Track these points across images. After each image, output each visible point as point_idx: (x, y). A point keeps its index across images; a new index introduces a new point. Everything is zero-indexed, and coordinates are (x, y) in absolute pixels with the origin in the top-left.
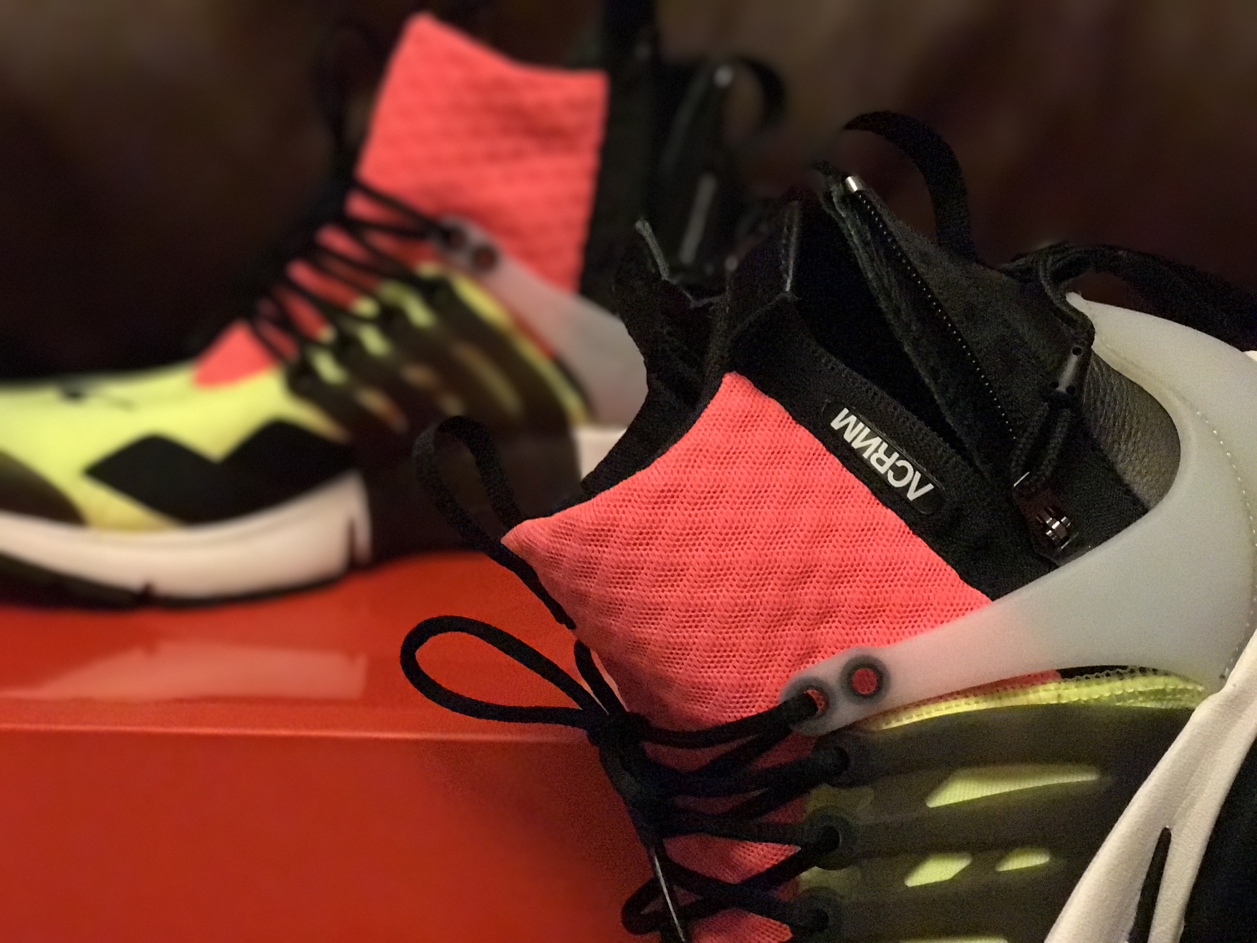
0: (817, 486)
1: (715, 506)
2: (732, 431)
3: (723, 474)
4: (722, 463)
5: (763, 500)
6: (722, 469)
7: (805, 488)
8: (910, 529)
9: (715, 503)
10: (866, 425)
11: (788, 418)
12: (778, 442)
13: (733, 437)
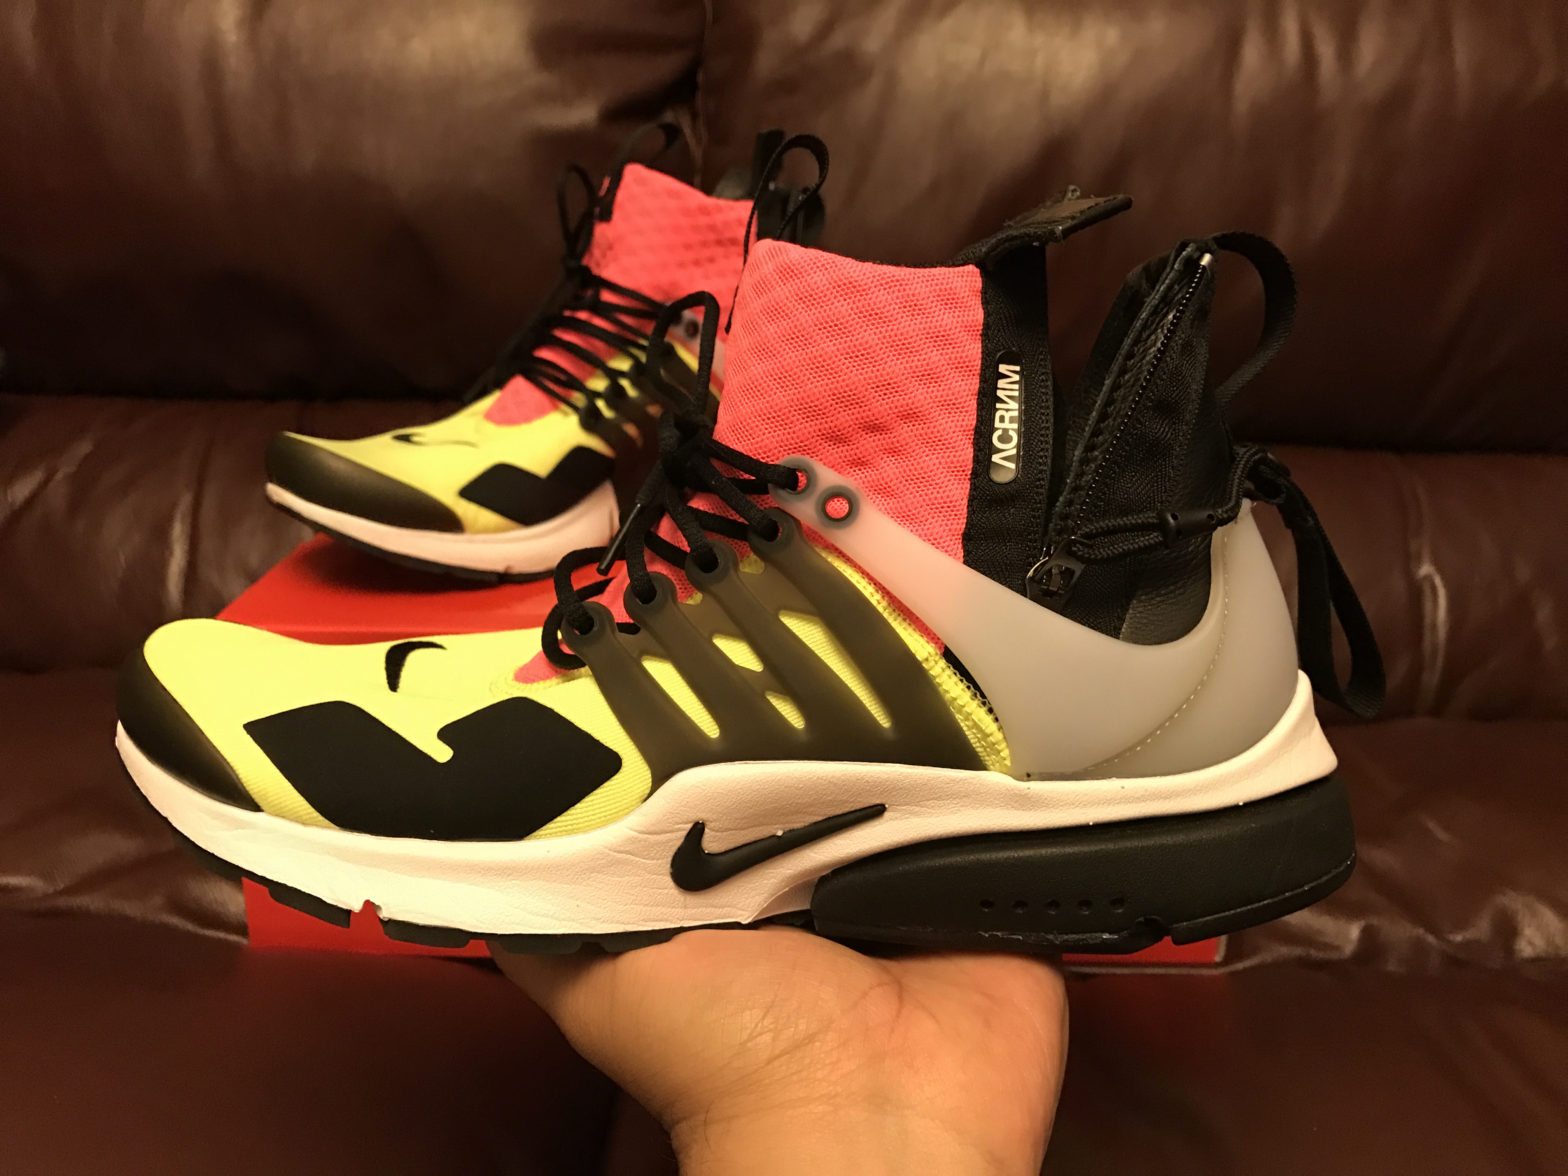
0: (946, 385)
1: (871, 327)
2: (934, 297)
3: (898, 313)
4: (905, 307)
5: (904, 355)
6: (901, 310)
7: (938, 378)
8: (971, 474)
9: (873, 324)
10: (1020, 390)
11: (978, 330)
12: (954, 334)
13: (930, 300)
